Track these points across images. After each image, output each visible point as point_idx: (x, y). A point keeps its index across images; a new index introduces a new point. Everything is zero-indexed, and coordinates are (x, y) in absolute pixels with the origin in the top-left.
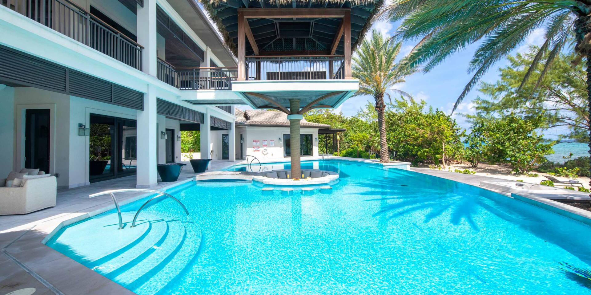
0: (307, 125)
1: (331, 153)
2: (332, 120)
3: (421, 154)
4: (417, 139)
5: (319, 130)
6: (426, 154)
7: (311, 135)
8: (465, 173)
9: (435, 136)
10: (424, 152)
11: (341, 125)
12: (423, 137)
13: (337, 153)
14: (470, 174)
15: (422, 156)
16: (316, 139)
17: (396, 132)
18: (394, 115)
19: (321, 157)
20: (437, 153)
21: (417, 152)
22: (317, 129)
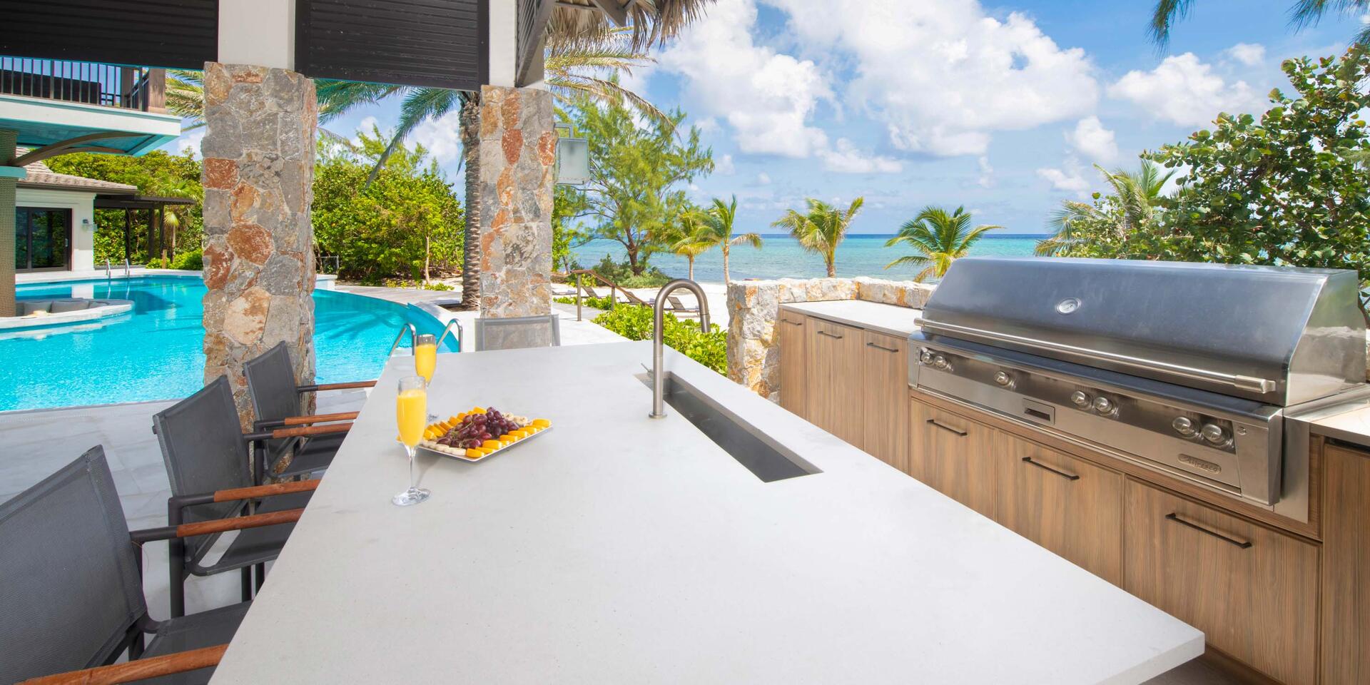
0: (52, 181)
1: (146, 261)
2: (153, 171)
3: (384, 258)
4: (378, 228)
5: (98, 197)
6: (394, 259)
7: (67, 214)
8: (438, 290)
9: (413, 224)
10: (391, 254)
11: (184, 187)
12: (389, 225)
13: (159, 260)
14: (446, 290)
15: (387, 263)
16: (85, 221)
17: (335, 213)
18: (338, 173)
19: (102, 274)
20: (417, 258)
21: (378, 255)
22: (93, 196)
